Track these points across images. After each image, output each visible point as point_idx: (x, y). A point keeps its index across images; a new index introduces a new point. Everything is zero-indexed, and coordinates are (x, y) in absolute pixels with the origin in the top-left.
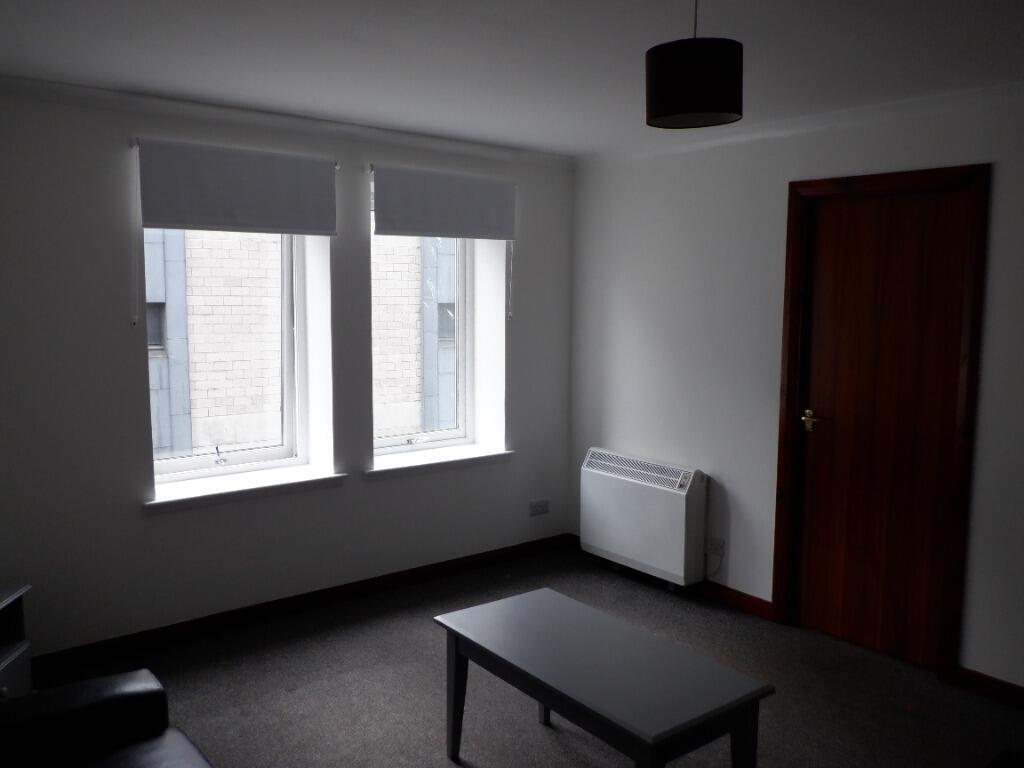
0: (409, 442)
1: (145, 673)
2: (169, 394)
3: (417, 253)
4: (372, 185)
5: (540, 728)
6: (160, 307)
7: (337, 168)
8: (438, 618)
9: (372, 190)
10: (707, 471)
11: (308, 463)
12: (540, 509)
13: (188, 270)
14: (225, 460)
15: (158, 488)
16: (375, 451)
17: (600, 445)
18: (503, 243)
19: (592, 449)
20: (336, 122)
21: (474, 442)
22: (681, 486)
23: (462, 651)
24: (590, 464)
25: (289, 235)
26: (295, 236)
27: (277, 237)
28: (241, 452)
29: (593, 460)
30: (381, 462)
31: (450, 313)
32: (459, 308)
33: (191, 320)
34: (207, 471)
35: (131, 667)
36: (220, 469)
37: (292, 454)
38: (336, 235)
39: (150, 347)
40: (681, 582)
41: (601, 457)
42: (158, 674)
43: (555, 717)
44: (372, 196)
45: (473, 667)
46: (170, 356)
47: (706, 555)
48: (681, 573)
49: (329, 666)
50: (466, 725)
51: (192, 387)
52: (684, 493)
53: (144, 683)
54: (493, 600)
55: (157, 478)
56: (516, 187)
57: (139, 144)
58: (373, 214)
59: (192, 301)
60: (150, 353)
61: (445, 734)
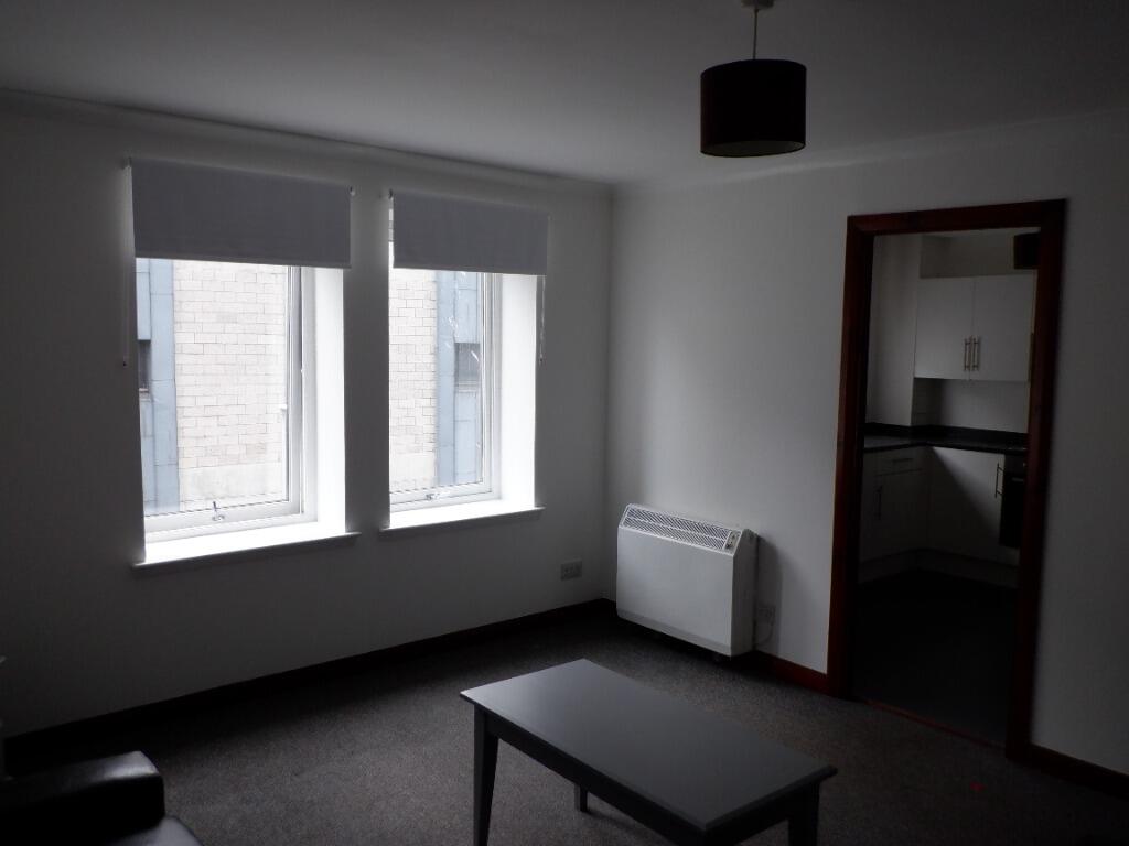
0: (429, 497)
1: (137, 755)
2: (154, 441)
3: (432, 288)
4: (391, 212)
5: (576, 815)
6: (146, 344)
7: (353, 193)
8: (464, 693)
9: (391, 217)
10: (756, 531)
11: (316, 520)
12: (572, 572)
13: (176, 303)
14: (223, 517)
15: (149, 548)
16: (392, 507)
17: (638, 501)
18: (534, 278)
19: (631, 506)
20: (352, 143)
21: (499, 498)
22: (728, 547)
23: (491, 729)
24: (628, 522)
25: (298, 268)
26: (303, 268)
27: (284, 268)
28: (239, 508)
29: (632, 518)
30: (398, 520)
31: (474, 355)
32: (484, 350)
33: (179, 360)
34: (204, 528)
35: (121, 749)
36: (219, 526)
37: (297, 510)
38: (350, 267)
39: (141, 390)
40: (728, 653)
41: (640, 514)
42: (153, 756)
43: (593, 801)
44: (391, 225)
45: (504, 748)
46: (156, 399)
47: (755, 624)
48: (728, 642)
49: (340, 747)
50: (495, 810)
51: (180, 434)
52: (731, 555)
53: (136, 767)
54: (522, 674)
55: (148, 536)
56: (549, 218)
57: (131, 163)
58: (391, 246)
59: (180, 338)
60: (141, 395)
61: (472, 822)
